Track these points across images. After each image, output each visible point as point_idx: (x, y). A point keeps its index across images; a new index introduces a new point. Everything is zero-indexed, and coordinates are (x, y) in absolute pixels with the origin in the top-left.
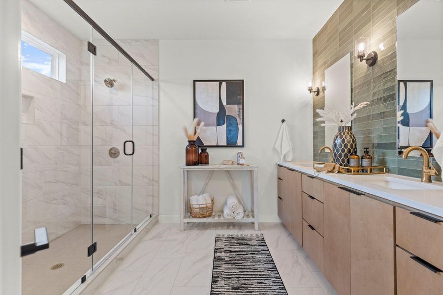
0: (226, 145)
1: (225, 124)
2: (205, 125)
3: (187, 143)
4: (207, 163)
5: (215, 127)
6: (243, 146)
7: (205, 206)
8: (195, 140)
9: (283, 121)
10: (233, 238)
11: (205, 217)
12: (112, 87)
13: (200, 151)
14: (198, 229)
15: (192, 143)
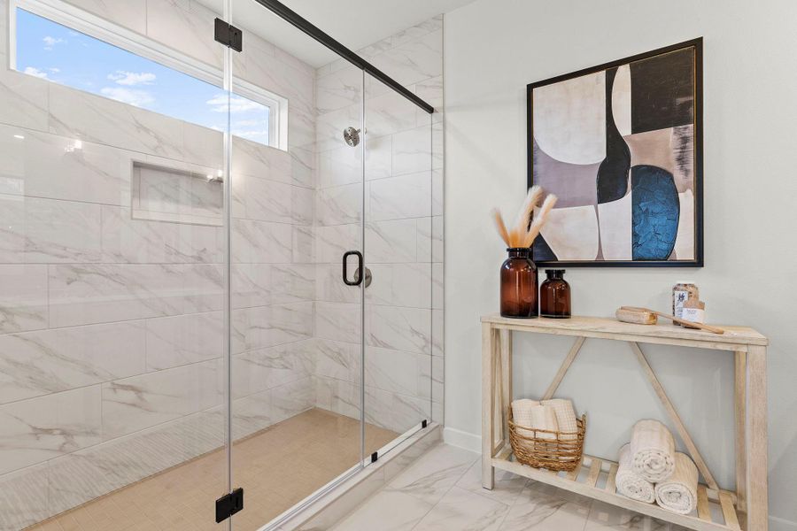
0: (629, 258)
1: (628, 197)
3: (506, 256)
5: (592, 208)
6: (699, 262)
7: (553, 437)
8: (527, 245)
11: (553, 469)
12: (355, 145)
13: (542, 276)
14: (533, 498)
15: (519, 256)
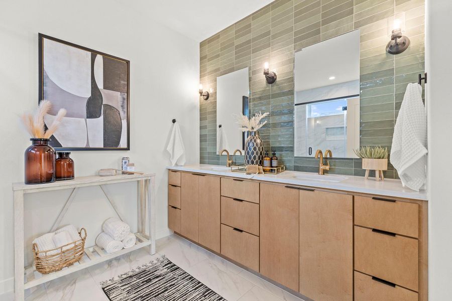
0: (102, 146)
1: (102, 118)
2: (68, 115)
3: (30, 143)
4: (70, 176)
5: (84, 119)
6: (128, 149)
7: (73, 245)
9: (174, 121)
10: (131, 277)
11: (71, 265)
15: (39, 143)
